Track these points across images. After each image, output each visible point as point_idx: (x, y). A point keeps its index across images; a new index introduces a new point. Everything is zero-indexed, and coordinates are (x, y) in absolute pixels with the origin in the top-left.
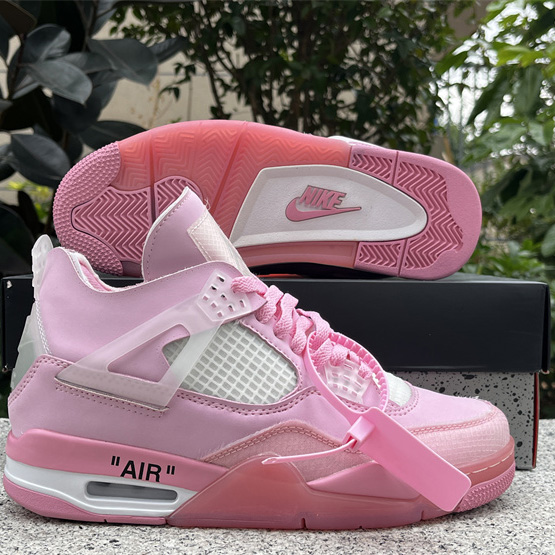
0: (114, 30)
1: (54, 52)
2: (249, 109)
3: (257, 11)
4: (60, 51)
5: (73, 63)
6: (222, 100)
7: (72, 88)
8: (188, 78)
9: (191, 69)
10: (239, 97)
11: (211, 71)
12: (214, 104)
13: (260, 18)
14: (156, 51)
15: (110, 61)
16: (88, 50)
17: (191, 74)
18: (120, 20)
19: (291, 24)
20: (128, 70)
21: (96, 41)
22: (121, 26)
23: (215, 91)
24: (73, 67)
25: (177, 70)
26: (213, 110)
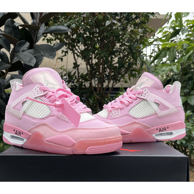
0: (44, 39)
1: (24, 49)
2: (85, 63)
3: (88, 33)
4: (26, 49)
5: (30, 53)
6: (77, 60)
7: (29, 61)
8: (65, 55)
9: (67, 52)
10: (82, 59)
11: (74, 53)
12: (75, 62)
13: (89, 35)
14: (55, 47)
15: (42, 52)
16: (34, 48)
18: (46, 36)
19: (98, 37)
21: (37, 45)
22: (46, 38)
23: (75, 58)
24: (30, 54)
25: (62, 52)
26: (74, 64)
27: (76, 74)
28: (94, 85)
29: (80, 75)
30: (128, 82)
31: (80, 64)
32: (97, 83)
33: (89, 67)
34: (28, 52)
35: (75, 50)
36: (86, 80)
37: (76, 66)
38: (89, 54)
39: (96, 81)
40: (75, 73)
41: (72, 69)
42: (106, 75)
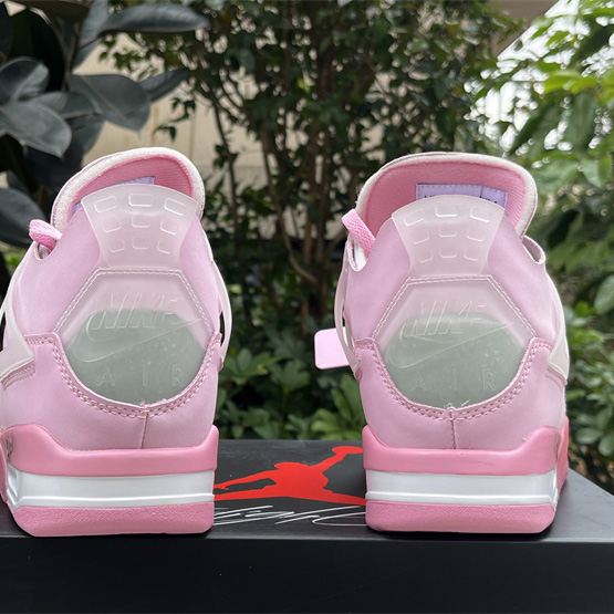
0: (104, 55)
1: (29, 90)
2: (258, 146)
3: (269, 33)
4: (36, 90)
5: (51, 105)
6: (228, 136)
7: (47, 138)
8: (186, 116)
9: (190, 104)
10: (248, 132)
11: (217, 108)
12: (219, 141)
13: (272, 41)
14: (149, 86)
15: (94, 103)
16: (67, 89)
17: (190, 111)
18: (110, 45)
19: (308, 49)
20: (116, 112)
21: (78, 77)
22: (113, 51)
23: (220, 126)
24: (49, 111)
25: (175, 105)
26: (219, 149)
27: (227, 189)
28: (290, 229)
29: (238, 191)
31: (240, 151)
32: (302, 220)
33: (272, 161)
34: (44, 104)
35: (221, 96)
36: (263, 211)
37: (225, 156)
38: (273, 114)
39: (299, 213)
40: (220, 184)
41: (211, 171)
42: (337, 190)
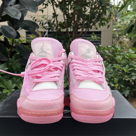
1: (12, 4)
6: (55, 11)
8: (46, 7)
9: (47, 5)
10: (60, 10)
11: (53, 5)
12: (54, 12)
16: (20, 4)
20: (31, 8)
23: (54, 9)
24: (17, 9)
25: (43, 5)
26: (53, 14)
27: (55, 23)
28: (69, 30)
29: (58, 23)
30: (98, 29)
31: (59, 14)
32: (72, 30)
33: (65, 16)
34: (15, 7)
37: (55, 15)
39: (71, 28)
40: (54, 21)
41: (52, 18)
42: (80, 22)
